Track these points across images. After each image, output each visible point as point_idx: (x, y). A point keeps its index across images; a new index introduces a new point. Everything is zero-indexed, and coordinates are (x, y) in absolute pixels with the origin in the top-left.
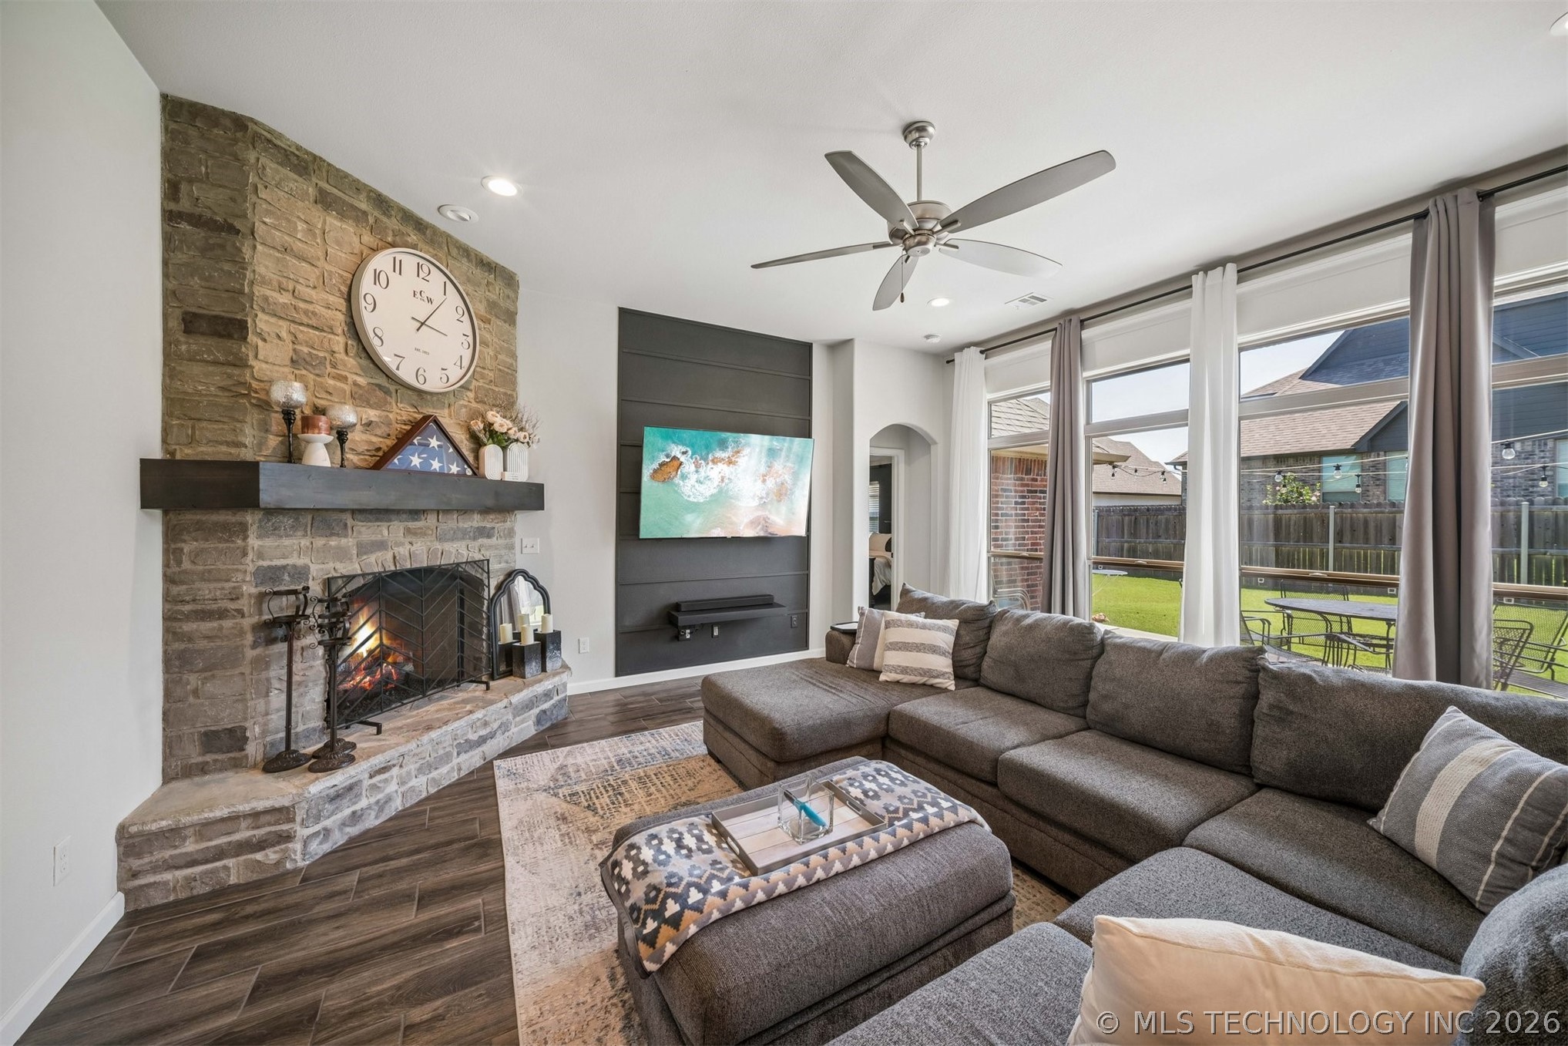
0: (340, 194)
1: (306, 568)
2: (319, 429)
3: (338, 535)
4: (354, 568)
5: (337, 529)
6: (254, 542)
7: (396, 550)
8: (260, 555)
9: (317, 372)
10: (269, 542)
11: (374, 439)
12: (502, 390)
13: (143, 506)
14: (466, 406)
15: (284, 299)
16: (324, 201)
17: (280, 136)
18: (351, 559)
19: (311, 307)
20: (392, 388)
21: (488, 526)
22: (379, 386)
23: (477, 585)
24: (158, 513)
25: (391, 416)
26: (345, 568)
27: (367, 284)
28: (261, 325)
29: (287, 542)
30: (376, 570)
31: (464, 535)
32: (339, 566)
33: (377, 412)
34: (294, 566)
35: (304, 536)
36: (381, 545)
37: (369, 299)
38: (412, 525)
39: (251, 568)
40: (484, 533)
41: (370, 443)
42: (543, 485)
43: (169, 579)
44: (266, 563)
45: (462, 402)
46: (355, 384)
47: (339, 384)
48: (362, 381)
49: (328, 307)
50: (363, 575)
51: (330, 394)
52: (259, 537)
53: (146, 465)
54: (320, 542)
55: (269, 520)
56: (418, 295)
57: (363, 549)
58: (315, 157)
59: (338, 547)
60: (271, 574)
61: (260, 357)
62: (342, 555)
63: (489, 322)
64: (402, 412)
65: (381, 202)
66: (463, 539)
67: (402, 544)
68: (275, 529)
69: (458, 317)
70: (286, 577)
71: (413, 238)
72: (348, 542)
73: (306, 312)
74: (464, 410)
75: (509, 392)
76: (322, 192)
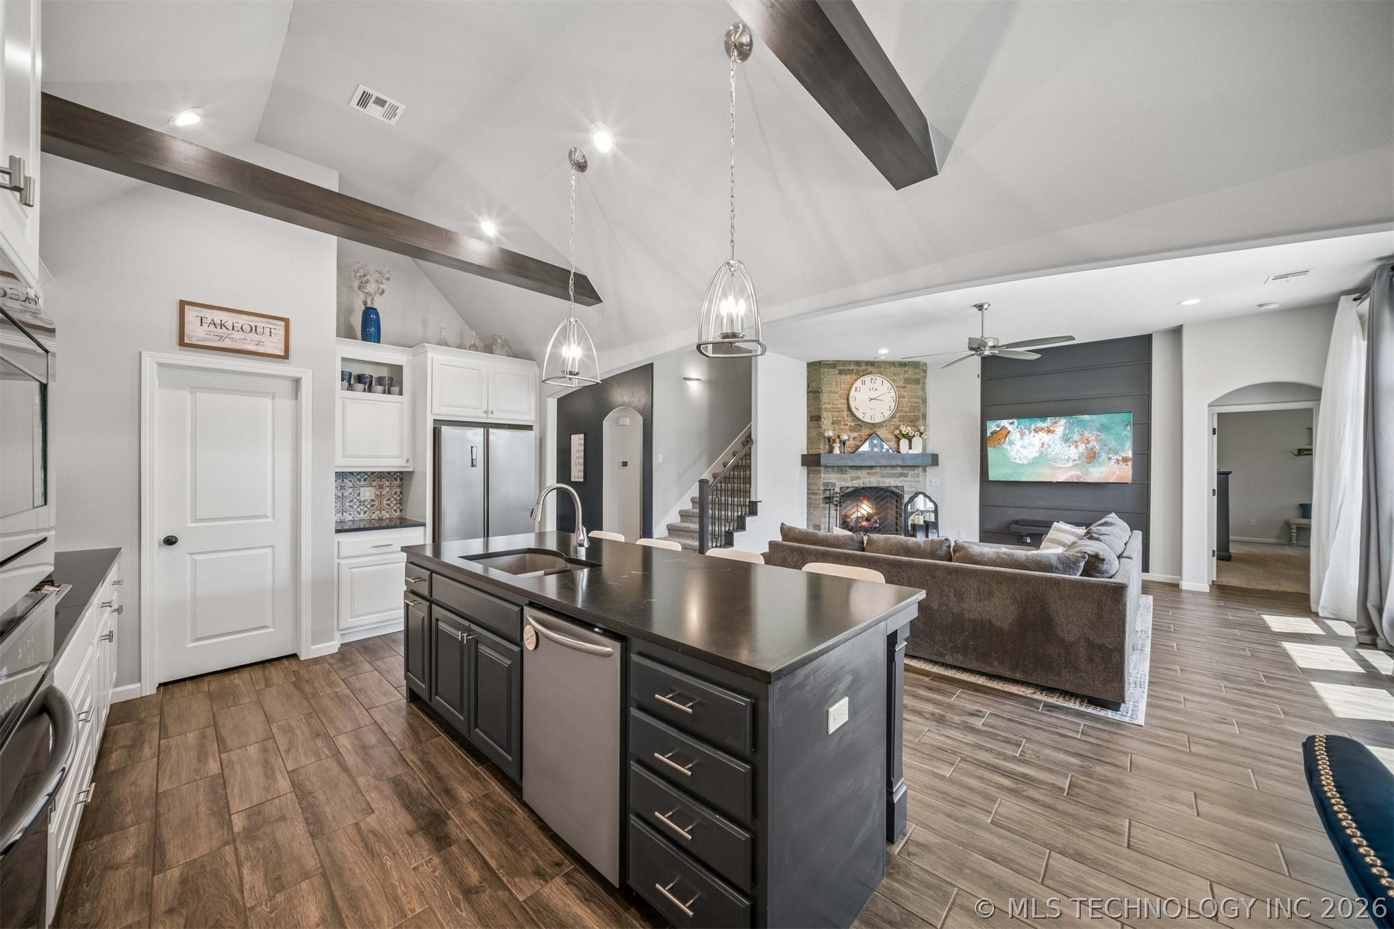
0: (844, 368)
1: (835, 483)
2: (837, 442)
3: (844, 474)
4: (849, 484)
5: (844, 472)
6: (823, 475)
7: (863, 480)
8: (824, 479)
10: (826, 475)
11: (857, 442)
13: (802, 465)
14: (894, 425)
15: (829, 406)
16: (841, 373)
17: (828, 361)
18: (848, 482)
19: (836, 406)
20: (863, 424)
22: (858, 425)
23: (900, 497)
24: (806, 467)
25: (863, 433)
26: (846, 484)
27: (853, 393)
28: (822, 416)
29: (829, 475)
30: (857, 486)
32: (844, 484)
33: (857, 433)
34: (832, 482)
35: (835, 474)
36: (859, 478)
37: (854, 398)
38: (869, 471)
39: (821, 482)
40: (902, 475)
41: (855, 444)
42: (938, 454)
43: (809, 484)
44: (825, 481)
45: (891, 423)
46: (850, 426)
47: (846, 427)
48: (852, 424)
49: (841, 404)
50: (852, 488)
51: (842, 430)
52: (820, 474)
53: (802, 456)
54: (840, 475)
55: (825, 469)
56: (872, 389)
57: (853, 479)
58: (837, 361)
59: (844, 478)
60: (826, 484)
61: (824, 424)
62: (845, 480)
64: (865, 432)
65: (858, 363)
66: (892, 477)
67: (865, 478)
68: (827, 472)
69: (888, 391)
71: (870, 369)
72: (848, 476)
73: (836, 408)
75: (916, 414)
76: (840, 370)
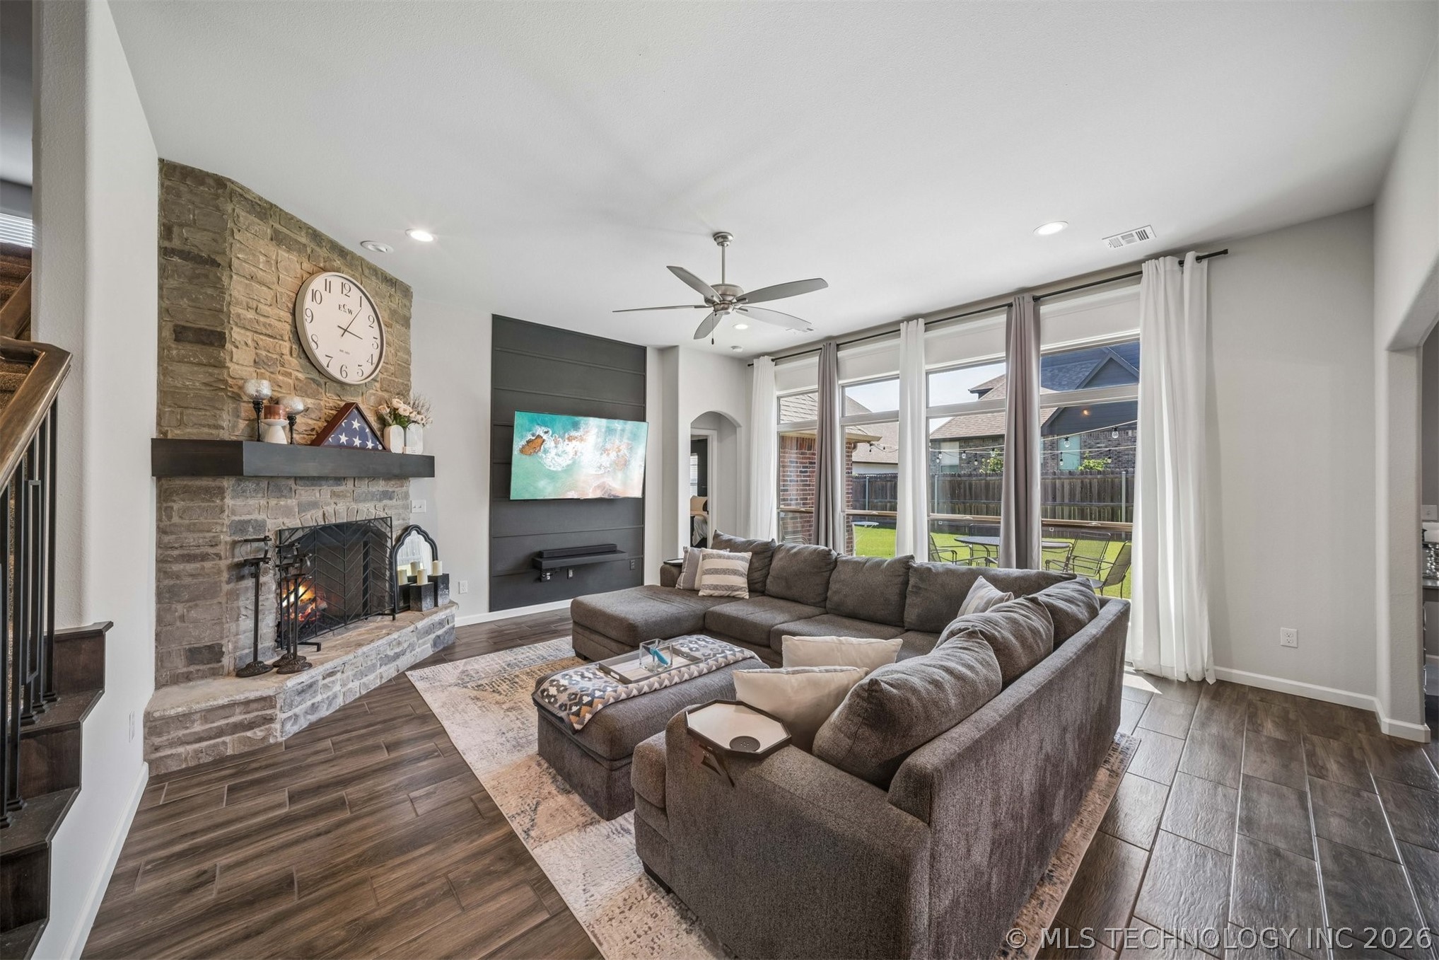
1: (264, 522)
2: (279, 414)
3: (286, 497)
4: (296, 523)
5: (285, 492)
6: (229, 501)
7: (325, 509)
8: (233, 513)
9: (272, 370)
10: (239, 502)
11: (313, 423)
12: (400, 381)
13: (153, 476)
14: (376, 395)
15: (250, 314)
16: (278, 238)
17: (248, 191)
18: (294, 516)
19: (267, 321)
20: (322, 381)
21: (391, 490)
22: (314, 381)
25: (322, 403)
26: (290, 523)
27: (307, 301)
28: (234, 335)
29: (251, 501)
30: (311, 524)
31: (373, 497)
32: (286, 521)
33: (312, 401)
34: (256, 521)
35: (263, 497)
36: (315, 504)
37: (309, 313)
38: (337, 489)
39: (227, 522)
40: (387, 495)
41: (308, 424)
42: (434, 457)
43: (161, 531)
44: (237, 518)
45: (373, 391)
46: (297, 379)
47: (286, 379)
48: (301, 376)
49: (280, 320)
50: (302, 527)
51: (280, 387)
52: (233, 498)
53: (155, 443)
54: (273, 502)
55: (239, 485)
56: (342, 308)
57: (302, 507)
58: (269, 204)
59: (286, 506)
60: (240, 527)
61: (234, 360)
62: (288, 511)
63: (392, 327)
64: (330, 401)
65: (315, 235)
66: (372, 500)
67: (329, 504)
68: (243, 492)
69: (371, 324)
70: (251, 529)
71: (339, 263)
72: (292, 502)
73: (264, 324)
74: (373, 397)
75: (405, 383)
76: (273, 233)
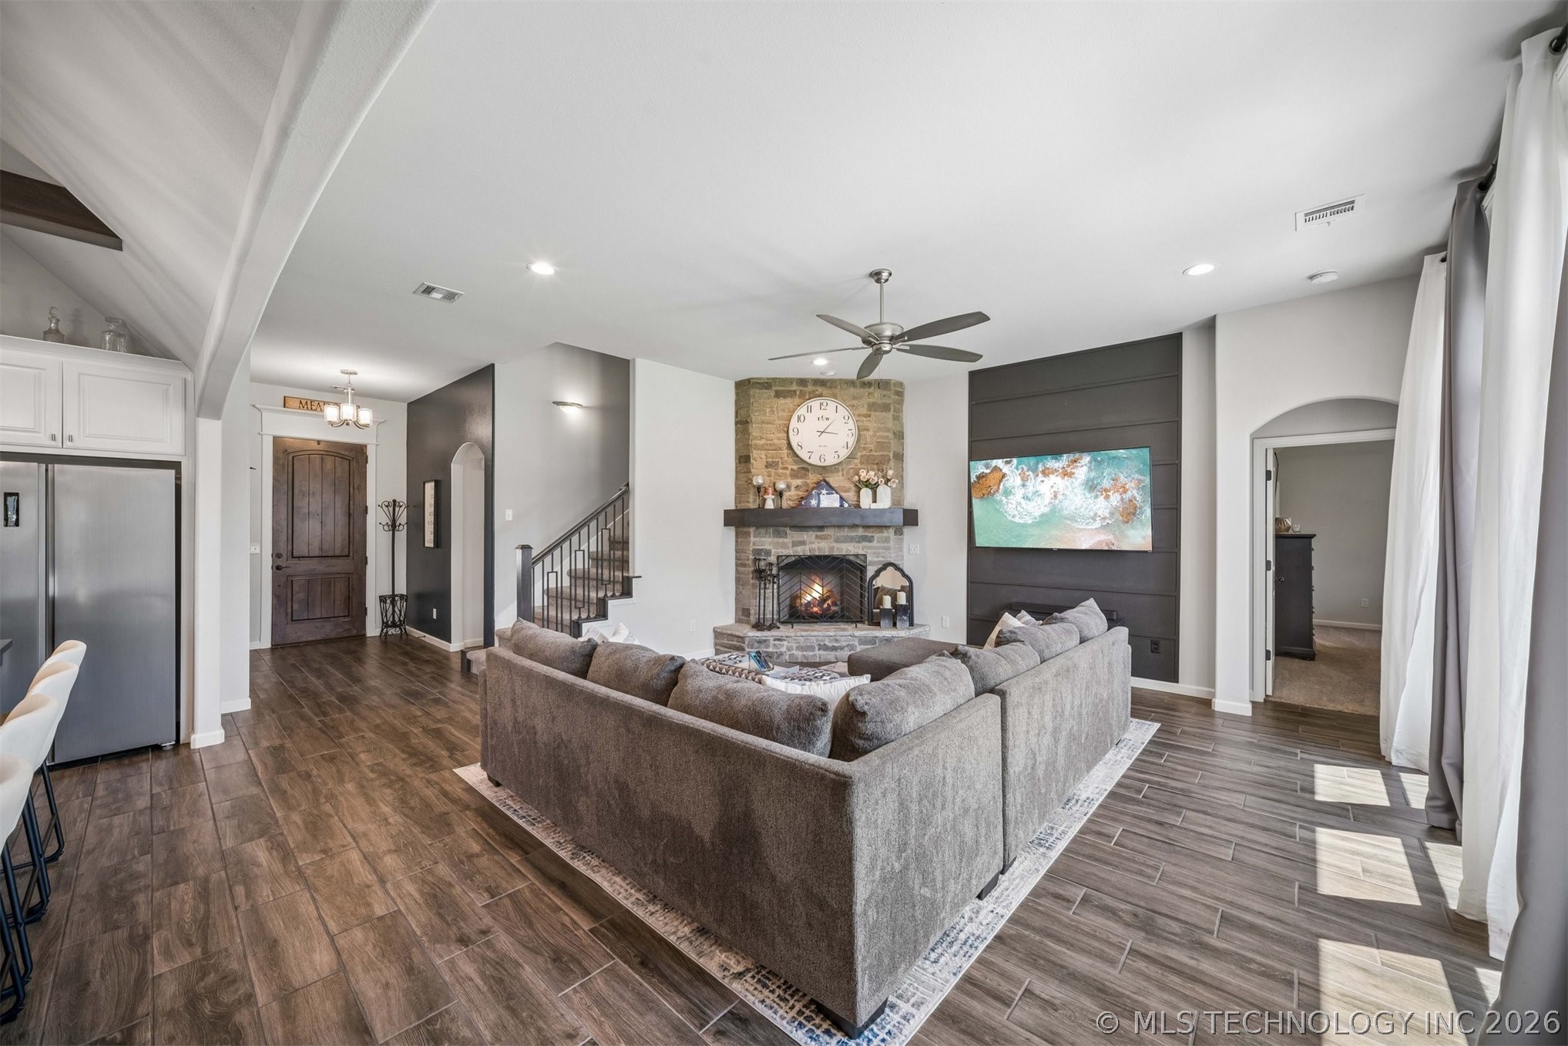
0: (782, 388)
1: (770, 550)
2: (770, 493)
3: (782, 537)
4: (790, 552)
5: (783, 534)
6: (752, 539)
7: (810, 545)
8: (754, 544)
9: (775, 468)
10: (758, 539)
11: (800, 493)
12: (879, 454)
13: (725, 525)
14: (853, 468)
15: (762, 442)
16: (778, 395)
17: (760, 379)
18: (788, 548)
19: (772, 442)
21: (870, 535)
22: (803, 468)
23: (862, 569)
24: (733, 528)
25: (808, 481)
26: (785, 552)
27: (794, 423)
28: (754, 455)
29: (763, 539)
30: (801, 554)
31: (851, 540)
32: (783, 551)
33: (801, 481)
34: (766, 549)
35: (770, 537)
36: (803, 543)
37: (796, 430)
38: (819, 533)
39: (751, 549)
40: (864, 539)
41: (798, 495)
42: (917, 510)
43: (737, 551)
44: (756, 547)
45: (850, 466)
46: (792, 470)
47: (784, 471)
48: (795, 467)
49: (778, 439)
50: (794, 556)
51: (781, 477)
52: (754, 537)
53: (726, 512)
54: (776, 540)
56: (821, 419)
57: (795, 544)
58: (773, 379)
59: (783, 543)
60: (757, 552)
61: (755, 468)
62: (784, 545)
63: (870, 416)
64: (813, 478)
65: (803, 382)
66: (851, 542)
67: (813, 543)
69: (845, 421)
70: (763, 554)
71: (820, 390)
72: (788, 540)
73: (770, 445)
74: (851, 471)
75: (885, 454)
76: (776, 392)
